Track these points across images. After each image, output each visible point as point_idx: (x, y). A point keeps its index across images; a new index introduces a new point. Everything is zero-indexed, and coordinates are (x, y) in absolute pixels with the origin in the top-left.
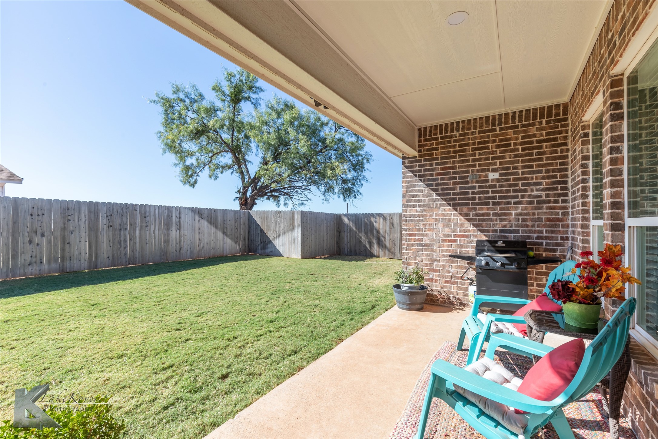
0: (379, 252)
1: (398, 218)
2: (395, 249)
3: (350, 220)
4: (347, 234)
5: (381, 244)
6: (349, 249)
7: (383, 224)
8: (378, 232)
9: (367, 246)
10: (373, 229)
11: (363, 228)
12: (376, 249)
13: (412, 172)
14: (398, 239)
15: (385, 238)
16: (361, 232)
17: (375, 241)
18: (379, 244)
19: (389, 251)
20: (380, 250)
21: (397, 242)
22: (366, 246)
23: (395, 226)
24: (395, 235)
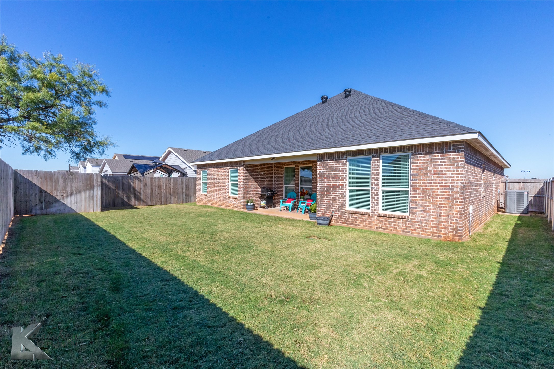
0: (135, 203)
1: (150, 180)
2: (147, 200)
3: (108, 181)
4: (106, 191)
5: (137, 198)
6: (107, 203)
7: (138, 184)
8: (134, 189)
9: (126, 200)
10: (130, 187)
11: (121, 187)
12: (133, 202)
13: (246, 169)
14: (149, 193)
15: (140, 193)
16: (119, 190)
17: (132, 196)
18: (135, 198)
19: (143, 201)
20: (136, 201)
21: (149, 195)
22: (123, 200)
23: (147, 185)
24: (148, 191)
